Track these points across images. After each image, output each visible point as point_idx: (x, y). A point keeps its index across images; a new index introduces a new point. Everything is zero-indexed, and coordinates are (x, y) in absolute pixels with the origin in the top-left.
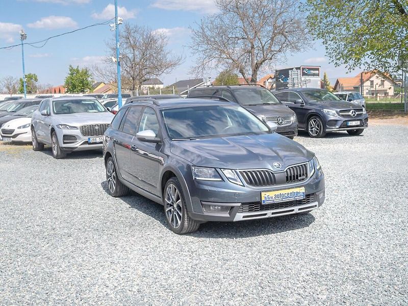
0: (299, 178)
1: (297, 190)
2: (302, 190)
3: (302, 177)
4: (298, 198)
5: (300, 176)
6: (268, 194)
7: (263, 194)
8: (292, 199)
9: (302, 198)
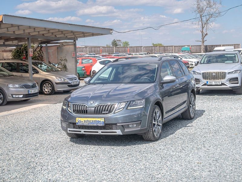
0: (103, 112)
1: (99, 119)
2: (102, 120)
3: (105, 112)
4: (99, 125)
5: (104, 111)
6: (80, 119)
7: (77, 119)
8: (95, 125)
9: (102, 125)
